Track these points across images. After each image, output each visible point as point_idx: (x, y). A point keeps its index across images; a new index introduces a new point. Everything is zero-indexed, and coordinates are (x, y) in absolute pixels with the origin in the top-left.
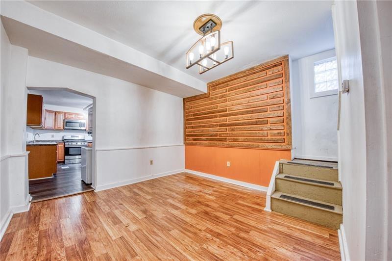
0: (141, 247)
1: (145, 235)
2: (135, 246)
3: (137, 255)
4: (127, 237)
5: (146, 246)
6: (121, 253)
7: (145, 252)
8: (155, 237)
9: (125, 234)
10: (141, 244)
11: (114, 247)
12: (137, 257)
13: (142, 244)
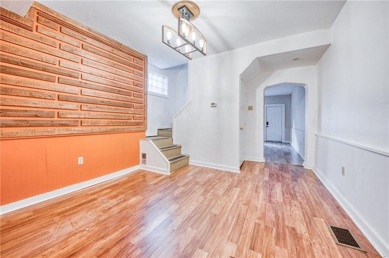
0: (248, 224)
1: (233, 230)
2: (250, 230)
3: (256, 223)
4: (247, 244)
5: (244, 222)
6: (265, 235)
7: (249, 220)
8: (230, 221)
9: (245, 249)
10: (245, 227)
11: (266, 246)
12: (257, 222)
13: (244, 225)
